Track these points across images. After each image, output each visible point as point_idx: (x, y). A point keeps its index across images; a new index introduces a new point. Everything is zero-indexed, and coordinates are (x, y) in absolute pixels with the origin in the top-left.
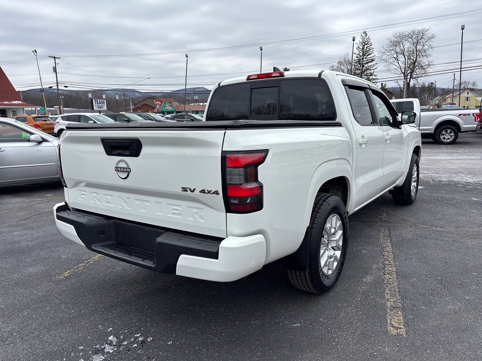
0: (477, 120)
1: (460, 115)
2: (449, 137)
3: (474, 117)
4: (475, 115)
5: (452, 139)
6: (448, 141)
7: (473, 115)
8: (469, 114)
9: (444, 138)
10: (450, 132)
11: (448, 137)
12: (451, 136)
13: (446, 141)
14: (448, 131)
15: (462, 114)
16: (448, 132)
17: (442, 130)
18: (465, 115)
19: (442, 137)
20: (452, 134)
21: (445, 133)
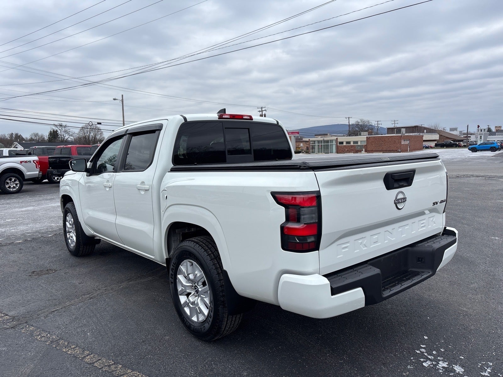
0: (38, 167)
1: (21, 162)
2: (15, 185)
3: (35, 164)
4: (35, 162)
5: (18, 187)
6: (14, 190)
7: (34, 162)
8: (30, 162)
9: (9, 187)
10: (15, 181)
11: (13, 186)
12: (16, 184)
13: (12, 190)
14: (12, 179)
15: (23, 162)
16: (13, 181)
17: (6, 179)
18: (26, 162)
19: (7, 186)
20: (17, 182)
21: (9, 182)
